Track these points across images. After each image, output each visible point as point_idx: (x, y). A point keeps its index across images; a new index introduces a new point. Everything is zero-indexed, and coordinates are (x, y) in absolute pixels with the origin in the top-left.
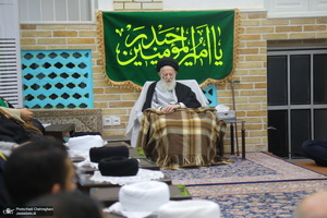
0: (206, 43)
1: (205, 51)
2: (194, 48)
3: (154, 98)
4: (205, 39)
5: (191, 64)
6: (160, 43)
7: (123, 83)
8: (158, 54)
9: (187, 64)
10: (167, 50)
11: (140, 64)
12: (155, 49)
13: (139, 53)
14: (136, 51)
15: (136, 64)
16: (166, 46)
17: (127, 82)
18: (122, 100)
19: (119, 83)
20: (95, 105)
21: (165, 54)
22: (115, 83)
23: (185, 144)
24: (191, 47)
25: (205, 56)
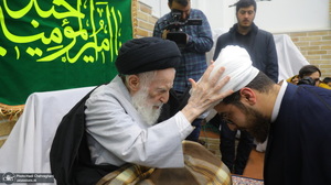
0: (108, 29)
1: (106, 40)
2: (94, 34)
4: (106, 23)
5: (91, 59)
9: (86, 59)
24: (90, 31)
25: (107, 49)
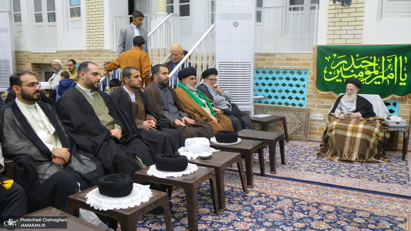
0: (393, 68)
1: (392, 74)
2: (383, 72)
3: (339, 106)
4: (393, 66)
5: (379, 82)
6: (356, 67)
7: (327, 93)
8: (355, 75)
9: (375, 83)
10: (362, 72)
11: (340, 81)
12: (352, 71)
13: (340, 73)
14: (338, 72)
15: (337, 80)
16: (361, 69)
17: (329, 92)
18: (326, 104)
19: (324, 93)
20: (308, 105)
21: (359, 75)
22: (321, 92)
23: (347, 143)
24: (380, 71)
25: (391, 77)
